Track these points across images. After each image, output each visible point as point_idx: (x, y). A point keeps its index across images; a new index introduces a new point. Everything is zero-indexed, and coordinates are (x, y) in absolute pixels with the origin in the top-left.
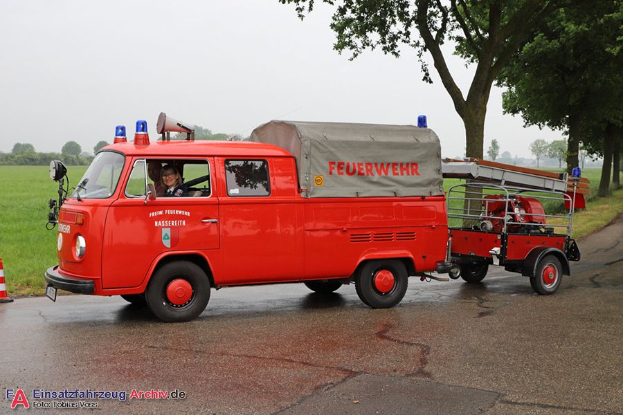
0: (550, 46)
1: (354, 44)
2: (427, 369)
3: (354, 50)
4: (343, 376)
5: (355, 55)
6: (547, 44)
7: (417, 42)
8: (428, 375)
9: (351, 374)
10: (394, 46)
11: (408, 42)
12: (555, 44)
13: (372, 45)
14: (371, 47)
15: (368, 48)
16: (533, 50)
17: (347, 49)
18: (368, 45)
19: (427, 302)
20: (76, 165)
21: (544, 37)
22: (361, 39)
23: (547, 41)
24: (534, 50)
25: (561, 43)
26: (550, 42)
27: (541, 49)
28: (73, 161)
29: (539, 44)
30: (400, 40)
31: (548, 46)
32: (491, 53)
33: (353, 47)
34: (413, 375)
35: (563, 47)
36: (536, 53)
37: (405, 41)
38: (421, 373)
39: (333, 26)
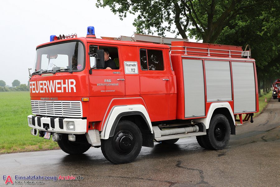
0: (231, 32)
2: (205, 180)
4: (168, 185)
6: (230, 31)
7: (174, 31)
8: (207, 183)
9: (172, 184)
10: (163, 33)
11: (170, 31)
12: (233, 31)
13: (152, 33)
16: (223, 34)
18: (150, 33)
19: (192, 150)
20: (4, 91)
21: (229, 28)
22: (147, 30)
23: (230, 30)
25: (236, 30)
26: (231, 30)
27: (227, 33)
28: (2, 89)
29: (226, 31)
30: (166, 30)
31: (230, 32)
32: (209, 36)
34: (200, 183)
35: (236, 33)
36: (225, 35)
37: (168, 31)
38: (203, 182)
39: (134, 24)
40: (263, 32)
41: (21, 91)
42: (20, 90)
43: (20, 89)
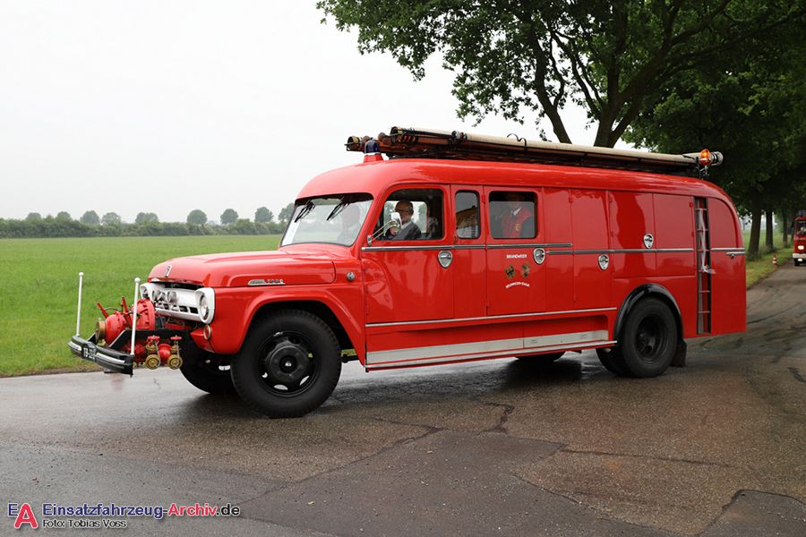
1: (476, 109)
2: (504, 425)
3: (477, 116)
4: (424, 432)
5: (479, 121)
6: (680, 103)
8: (504, 430)
9: (434, 430)
12: (688, 103)
13: (495, 110)
14: (494, 112)
15: (492, 113)
17: (470, 115)
18: (491, 110)
20: (201, 234)
21: (678, 97)
22: (484, 104)
23: (681, 101)
24: (667, 110)
25: (694, 102)
26: (683, 101)
27: (674, 109)
28: (198, 230)
29: (673, 104)
31: (682, 106)
33: (476, 112)
34: (489, 431)
35: (698, 105)
36: (669, 112)
38: (499, 429)
39: (454, 92)
40: (750, 108)
41: (240, 234)
42: (236, 231)
43: (238, 230)
